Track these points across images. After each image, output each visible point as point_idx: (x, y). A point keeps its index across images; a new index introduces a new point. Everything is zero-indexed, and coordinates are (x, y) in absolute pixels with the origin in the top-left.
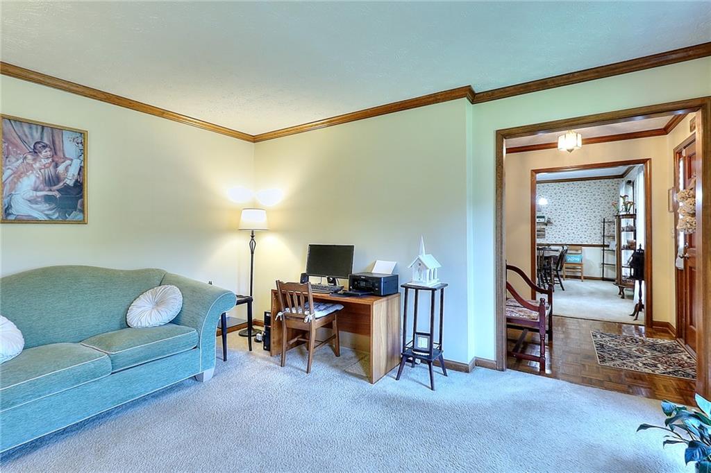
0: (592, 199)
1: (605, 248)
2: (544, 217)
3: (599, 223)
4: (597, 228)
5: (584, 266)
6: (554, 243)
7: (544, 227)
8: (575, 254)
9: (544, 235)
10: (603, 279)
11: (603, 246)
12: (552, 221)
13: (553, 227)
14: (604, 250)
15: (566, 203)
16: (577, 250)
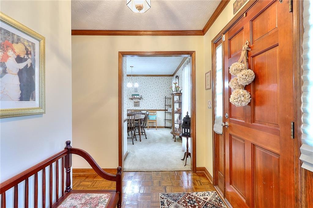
0: (161, 86)
1: (166, 112)
2: (138, 95)
3: (164, 99)
4: (163, 101)
5: (157, 121)
6: (144, 109)
7: (139, 100)
8: (153, 115)
9: (139, 105)
10: (165, 127)
11: (165, 110)
12: (143, 97)
13: (143, 101)
14: (165, 112)
15: (149, 87)
16: (154, 113)
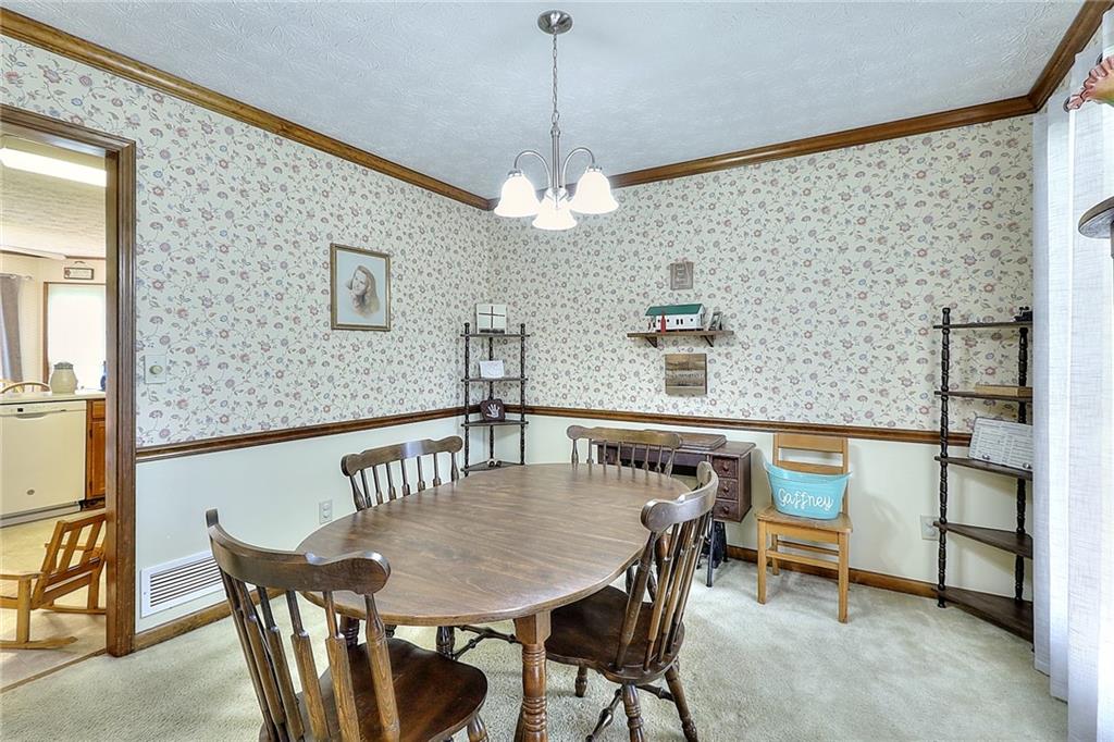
0: (893, 226)
1: (954, 451)
2: (697, 309)
4: (914, 355)
6: (739, 416)
7: (701, 349)
8: (818, 469)
9: (705, 383)
10: (943, 596)
11: (943, 437)
12: (732, 324)
13: (736, 350)
14: (944, 460)
15: (784, 246)
